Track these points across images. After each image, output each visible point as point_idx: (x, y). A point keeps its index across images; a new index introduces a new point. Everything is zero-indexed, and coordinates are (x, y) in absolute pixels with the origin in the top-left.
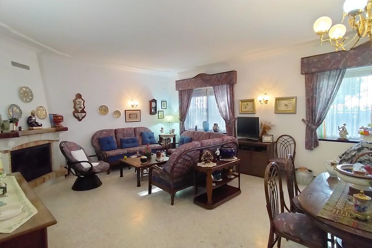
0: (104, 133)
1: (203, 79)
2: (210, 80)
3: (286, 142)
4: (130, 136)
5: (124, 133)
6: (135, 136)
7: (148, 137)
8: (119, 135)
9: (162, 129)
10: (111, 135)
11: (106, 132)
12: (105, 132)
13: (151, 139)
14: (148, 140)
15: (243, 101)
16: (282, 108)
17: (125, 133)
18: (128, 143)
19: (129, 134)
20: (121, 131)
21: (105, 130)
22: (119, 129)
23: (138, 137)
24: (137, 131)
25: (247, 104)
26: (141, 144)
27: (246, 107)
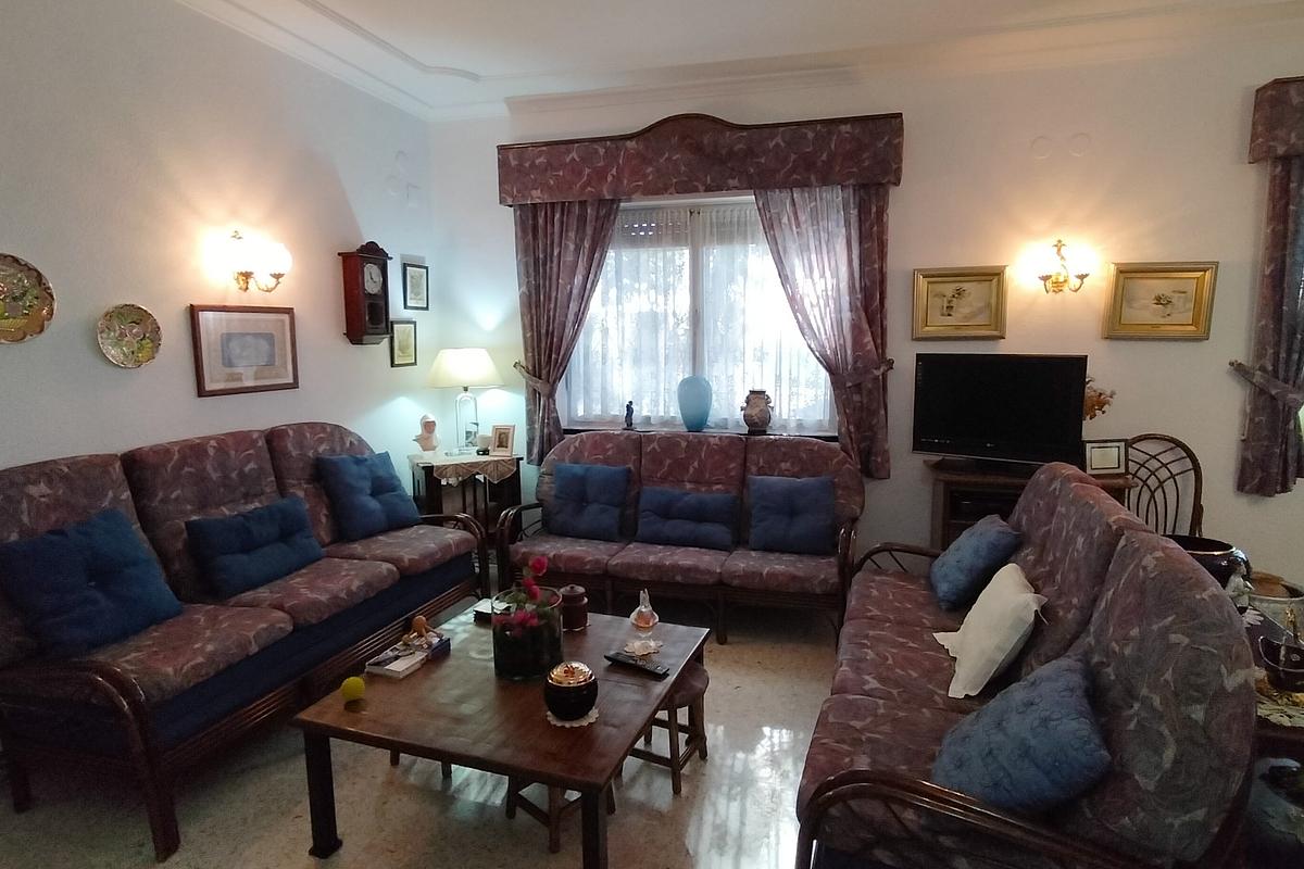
0: (31, 498)
1: (698, 149)
2: (750, 153)
3: (1154, 464)
4: (247, 497)
5: (201, 478)
6: (282, 489)
7: (366, 485)
8: (164, 501)
9: (429, 426)
10: (106, 504)
11: (50, 482)
12: (43, 488)
13: (387, 496)
14: (373, 504)
15: (936, 276)
16: (1143, 312)
17: (215, 476)
18: (249, 546)
19: (242, 474)
20: (183, 461)
21: (43, 471)
22: (163, 452)
23: (301, 494)
24: (287, 454)
25: (959, 293)
26: (327, 540)
27: (949, 308)
